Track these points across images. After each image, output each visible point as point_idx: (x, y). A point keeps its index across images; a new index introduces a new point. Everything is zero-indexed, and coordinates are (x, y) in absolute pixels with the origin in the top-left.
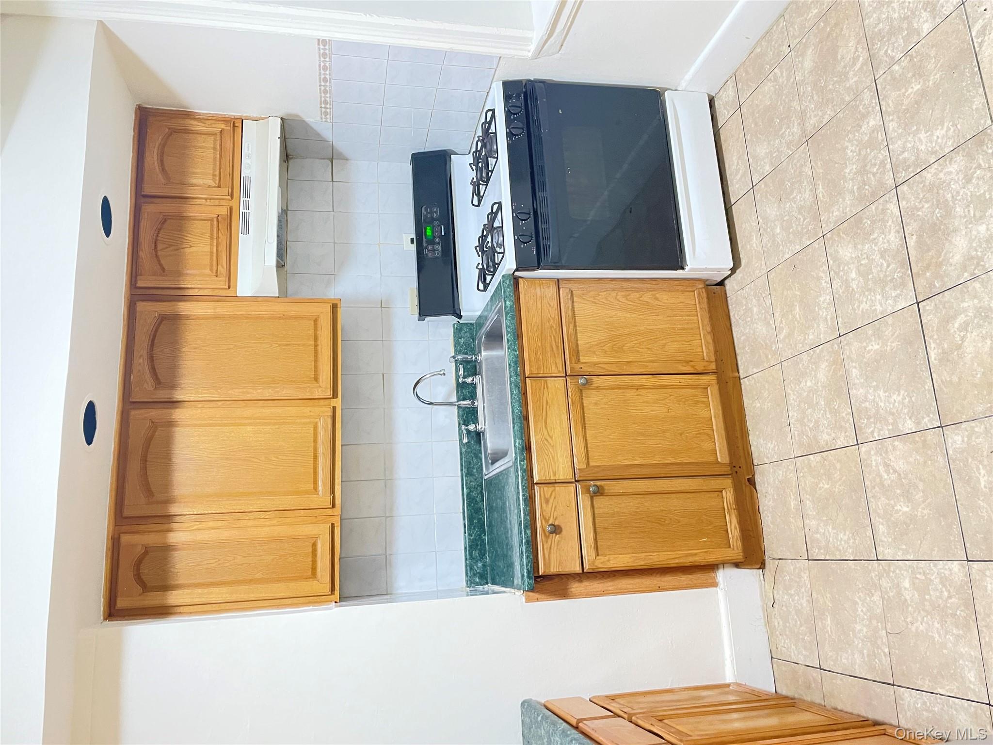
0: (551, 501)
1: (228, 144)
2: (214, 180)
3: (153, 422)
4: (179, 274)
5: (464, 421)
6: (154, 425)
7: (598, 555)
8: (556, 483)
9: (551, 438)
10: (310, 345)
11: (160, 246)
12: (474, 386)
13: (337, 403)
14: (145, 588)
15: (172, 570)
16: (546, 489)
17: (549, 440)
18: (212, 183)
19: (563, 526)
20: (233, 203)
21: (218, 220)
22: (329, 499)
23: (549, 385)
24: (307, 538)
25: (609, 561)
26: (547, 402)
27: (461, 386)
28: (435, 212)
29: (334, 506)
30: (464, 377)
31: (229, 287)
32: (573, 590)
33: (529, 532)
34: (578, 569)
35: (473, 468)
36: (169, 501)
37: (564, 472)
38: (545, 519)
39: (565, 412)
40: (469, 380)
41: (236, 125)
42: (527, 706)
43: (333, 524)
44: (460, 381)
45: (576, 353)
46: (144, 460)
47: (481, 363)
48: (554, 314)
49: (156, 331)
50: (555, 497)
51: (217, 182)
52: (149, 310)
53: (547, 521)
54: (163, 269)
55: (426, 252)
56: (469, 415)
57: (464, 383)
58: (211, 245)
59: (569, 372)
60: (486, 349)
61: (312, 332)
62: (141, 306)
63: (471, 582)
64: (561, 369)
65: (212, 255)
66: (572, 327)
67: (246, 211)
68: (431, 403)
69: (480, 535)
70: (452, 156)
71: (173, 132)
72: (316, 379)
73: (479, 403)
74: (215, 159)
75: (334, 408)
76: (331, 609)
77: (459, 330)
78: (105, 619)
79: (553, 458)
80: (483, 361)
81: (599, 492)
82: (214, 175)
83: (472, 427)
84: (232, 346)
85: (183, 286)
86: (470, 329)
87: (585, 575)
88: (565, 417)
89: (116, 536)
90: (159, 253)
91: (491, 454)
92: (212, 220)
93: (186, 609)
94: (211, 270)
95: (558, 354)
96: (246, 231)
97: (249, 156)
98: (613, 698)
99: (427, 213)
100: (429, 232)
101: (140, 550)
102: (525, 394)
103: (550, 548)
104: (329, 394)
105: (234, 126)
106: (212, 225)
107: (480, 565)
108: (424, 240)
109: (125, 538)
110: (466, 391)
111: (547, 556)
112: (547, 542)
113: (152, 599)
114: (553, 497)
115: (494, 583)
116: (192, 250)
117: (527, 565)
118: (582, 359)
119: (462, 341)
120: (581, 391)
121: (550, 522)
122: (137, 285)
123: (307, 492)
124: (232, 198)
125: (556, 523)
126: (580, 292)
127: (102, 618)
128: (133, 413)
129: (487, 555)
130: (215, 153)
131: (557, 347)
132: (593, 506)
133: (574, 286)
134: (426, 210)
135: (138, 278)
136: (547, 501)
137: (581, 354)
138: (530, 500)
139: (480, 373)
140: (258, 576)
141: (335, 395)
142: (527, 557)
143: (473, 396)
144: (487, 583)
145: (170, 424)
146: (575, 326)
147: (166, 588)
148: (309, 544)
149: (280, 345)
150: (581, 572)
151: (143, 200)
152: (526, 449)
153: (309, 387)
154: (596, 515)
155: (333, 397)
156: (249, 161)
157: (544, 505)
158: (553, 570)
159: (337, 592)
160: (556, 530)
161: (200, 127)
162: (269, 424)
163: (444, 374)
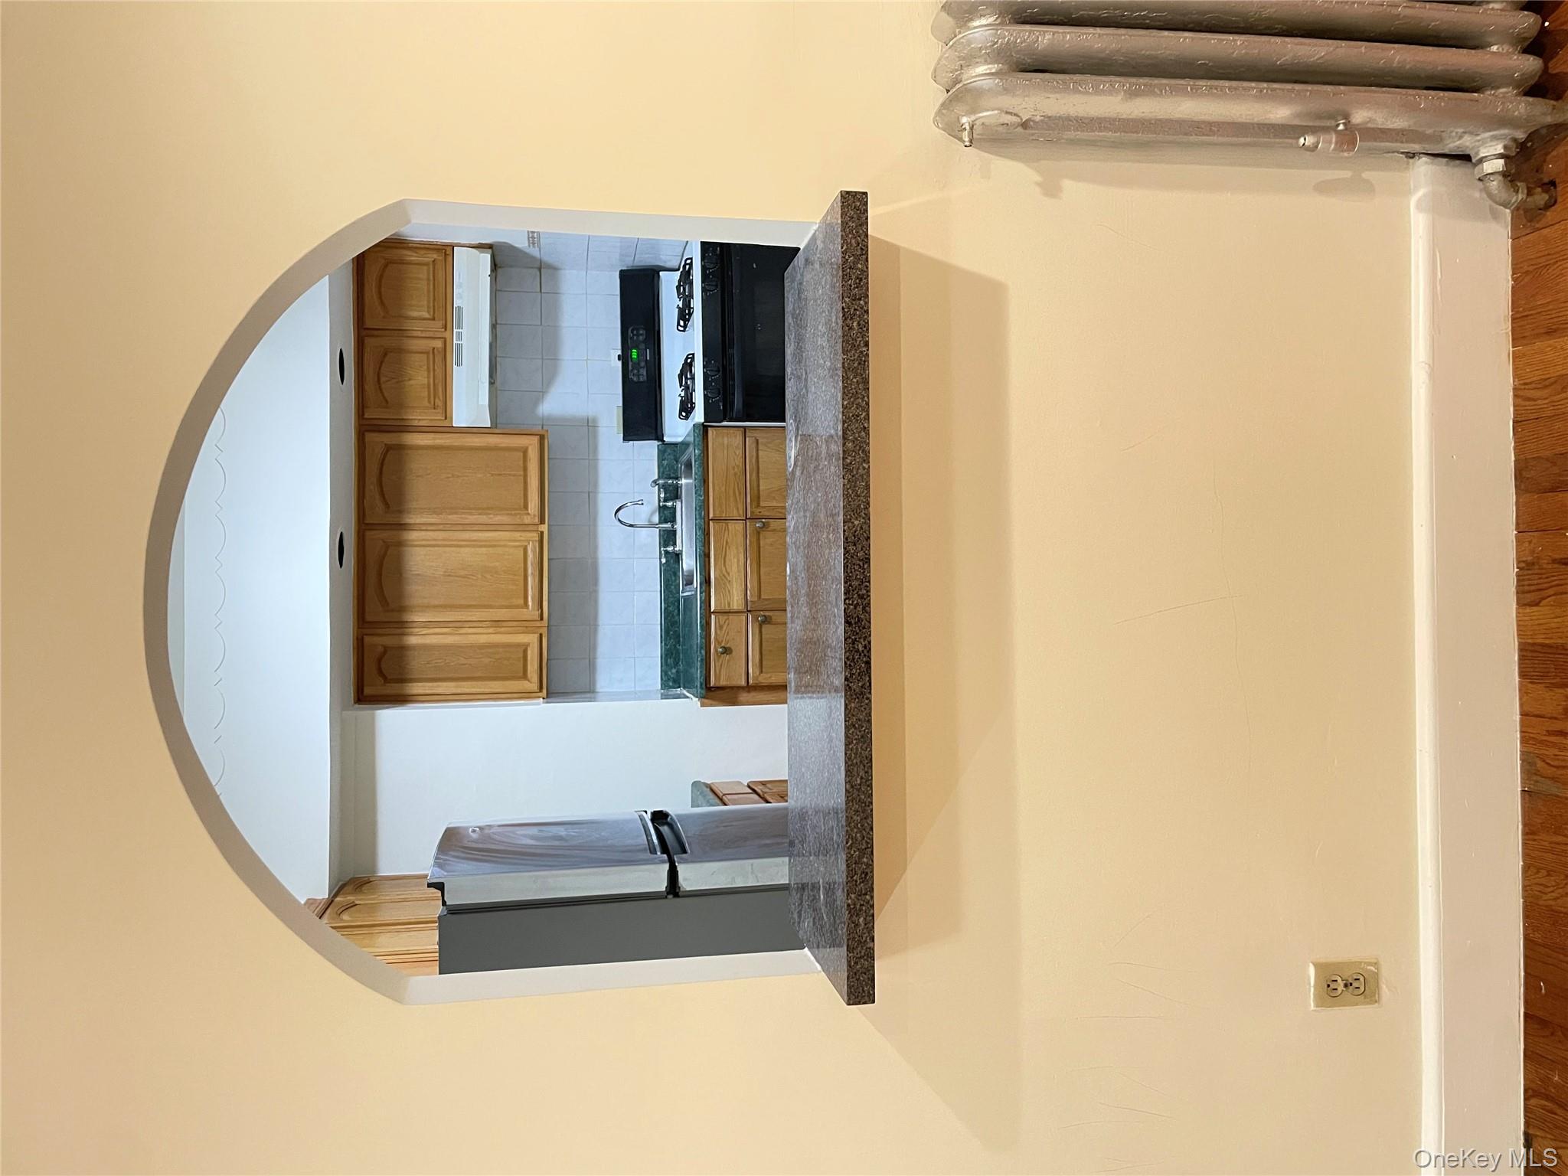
0: (725, 628)
1: (440, 274)
2: (428, 312)
3: (384, 542)
4: (401, 406)
5: (665, 541)
6: (387, 546)
7: (761, 672)
8: (730, 612)
9: (729, 574)
10: (520, 476)
11: (383, 379)
12: (674, 508)
13: (544, 528)
14: (386, 680)
15: (408, 667)
16: (721, 617)
17: (727, 576)
18: (426, 315)
19: (733, 648)
20: (447, 335)
21: (433, 352)
22: (538, 613)
23: (730, 527)
24: (518, 645)
25: (770, 677)
26: (727, 542)
27: (662, 509)
28: (642, 335)
29: (542, 619)
30: (665, 501)
31: (446, 418)
32: (741, 698)
33: (703, 652)
34: (743, 683)
35: (672, 585)
36: (402, 609)
37: (737, 603)
38: (719, 643)
39: (742, 551)
40: (669, 504)
41: (448, 253)
42: (695, 784)
43: (541, 635)
44: (661, 504)
45: (757, 499)
46: (380, 575)
47: (681, 487)
48: (739, 461)
49: (383, 460)
50: (728, 624)
51: (432, 313)
52: (377, 441)
53: (720, 643)
54: (387, 401)
55: (631, 376)
56: (668, 537)
57: (665, 505)
58: (428, 377)
59: (749, 516)
60: (685, 478)
61: (521, 463)
62: (370, 437)
63: (665, 685)
64: (741, 512)
65: (429, 388)
66: (754, 475)
67: (459, 342)
68: (631, 526)
69: (675, 646)
70: (661, 273)
71: (388, 263)
72: (526, 507)
73: (678, 526)
74: (429, 291)
75: (542, 533)
76: (539, 704)
77: (662, 454)
78: (355, 703)
79: (729, 591)
80: (683, 487)
81: (767, 620)
82: (429, 307)
83: (670, 549)
84: (450, 475)
85: (405, 417)
86: (674, 451)
87: (749, 688)
88: (742, 556)
89: (360, 637)
90: (383, 386)
91: (687, 576)
92: (427, 353)
93: (423, 698)
94: (429, 402)
95: (740, 499)
96: (459, 364)
97: (460, 286)
98: (764, 783)
99: (634, 335)
100: (634, 353)
101: (380, 649)
102: (708, 534)
103: (721, 665)
104: (537, 520)
105: (445, 254)
106: (428, 358)
107: (674, 671)
108: (630, 363)
109: (367, 639)
110: (667, 515)
111: (718, 671)
112: (718, 661)
113: (392, 689)
114: (726, 623)
115: (684, 688)
116: (412, 382)
117: (700, 678)
118: (762, 504)
119: (665, 463)
120: (759, 533)
121: (723, 645)
122: (366, 416)
123: (517, 607)
124: (446, 330)
125: (728, 646)
126: (765, 440)
127: (353, 702)
128: (368, 533)
129: (680, 663)
130: (428, 284)
131: (740, 494)
132: (761, 632)
133: (757, 434)
134: (632, 332)
135: (365, 410)
136: (721, 627)
137: (761, 499)
138: (706, 626)
139: (681, 498)
140: (479, 674)
141: (542, 522)
142: (701, 672)
143: (673, 520)
144: (679, 687)
145: (400, 544)
146: (758, 473)
147: (403, 680)
148: (521, 650)
149: (492, 475)
150: (746, 685)
151: (364, 333)
152: (706, 583)
153: (519, 514)
154: (763, 640)
155: (541, 523)
156: (460, 291)
157: (718, 632)
158: (723, 683)
159: (545, 691)
160: (727, 651)
161: (412, 257)
162: (485, 546)
163: (642, 504)
